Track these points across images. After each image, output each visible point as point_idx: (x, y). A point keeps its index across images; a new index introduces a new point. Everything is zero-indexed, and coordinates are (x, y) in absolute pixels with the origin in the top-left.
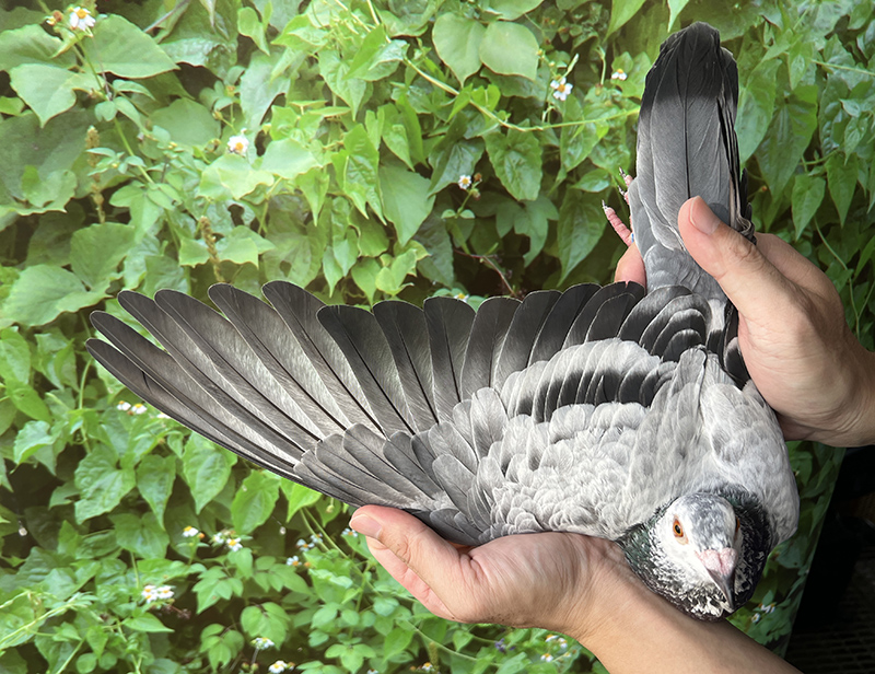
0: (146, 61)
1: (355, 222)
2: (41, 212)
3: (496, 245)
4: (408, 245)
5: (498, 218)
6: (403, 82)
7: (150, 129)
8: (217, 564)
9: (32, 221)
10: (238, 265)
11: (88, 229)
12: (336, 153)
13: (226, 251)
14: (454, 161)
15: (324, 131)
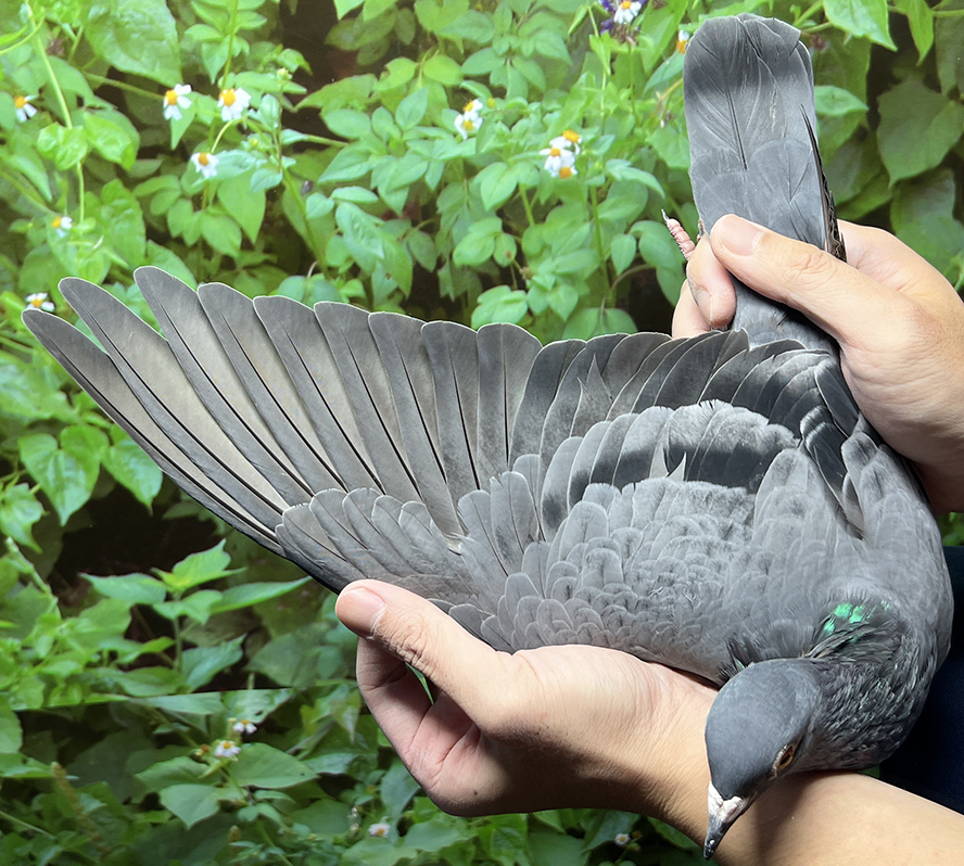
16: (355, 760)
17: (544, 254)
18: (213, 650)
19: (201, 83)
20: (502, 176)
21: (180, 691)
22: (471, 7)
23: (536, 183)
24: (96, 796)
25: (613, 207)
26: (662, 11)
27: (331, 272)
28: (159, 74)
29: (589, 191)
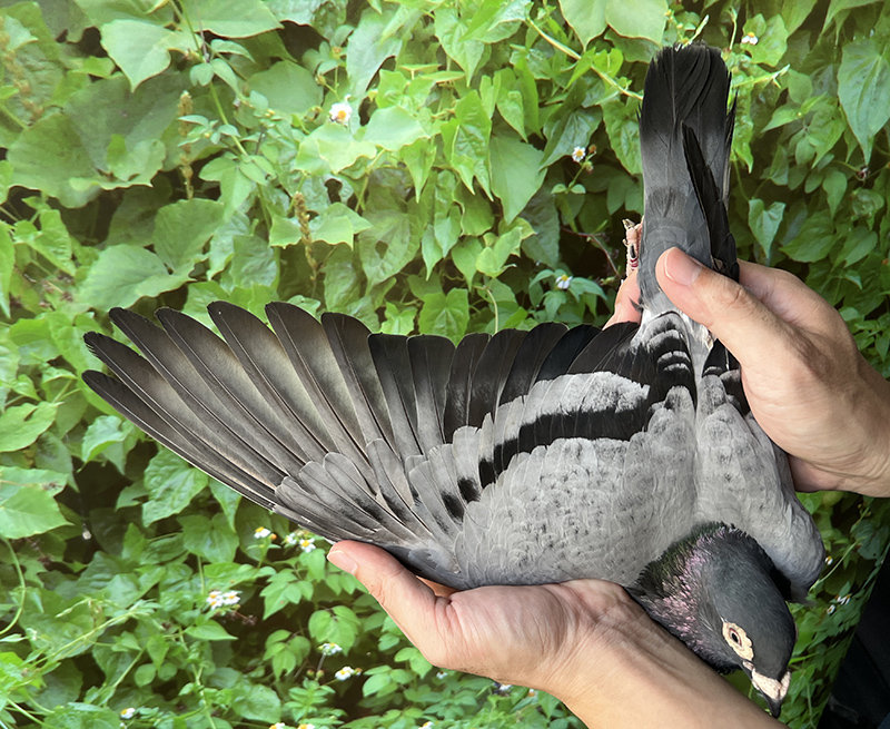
0: (248, 19)
1: (459, 198)
2: (126, 186)
3: (605, 222)
4: (514, 223)
5: (609, 193)
6: (523, 44)
7: (247, 95)
8: (289, 567)
9: (115, 196)
10: (332, 246)
11: (174, 205)
12: (446, 122)
13: (319, 231)
14: (569, 132)
15: (435, 98)
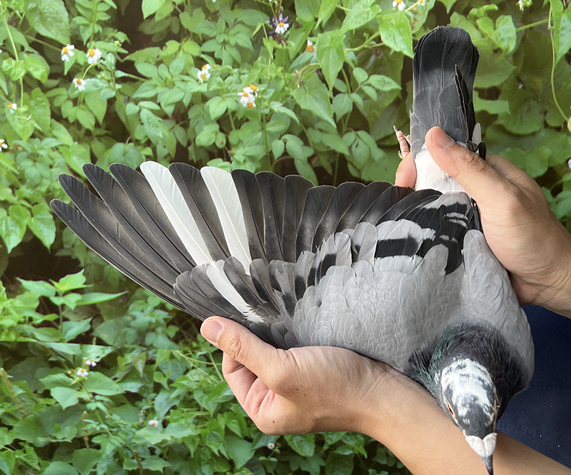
16: (143, 387)
17: (240, 145)
18: (77, 323)
19: (80, 45)
20: (220, 103)
21: (61, 341)
22: (206, 18)
23: (236, 109)
24: (21, 388)
25: (273, 125)
26: (300, 29)
27: (137, 142)
28: (61, 39)
29: (262, 116)
